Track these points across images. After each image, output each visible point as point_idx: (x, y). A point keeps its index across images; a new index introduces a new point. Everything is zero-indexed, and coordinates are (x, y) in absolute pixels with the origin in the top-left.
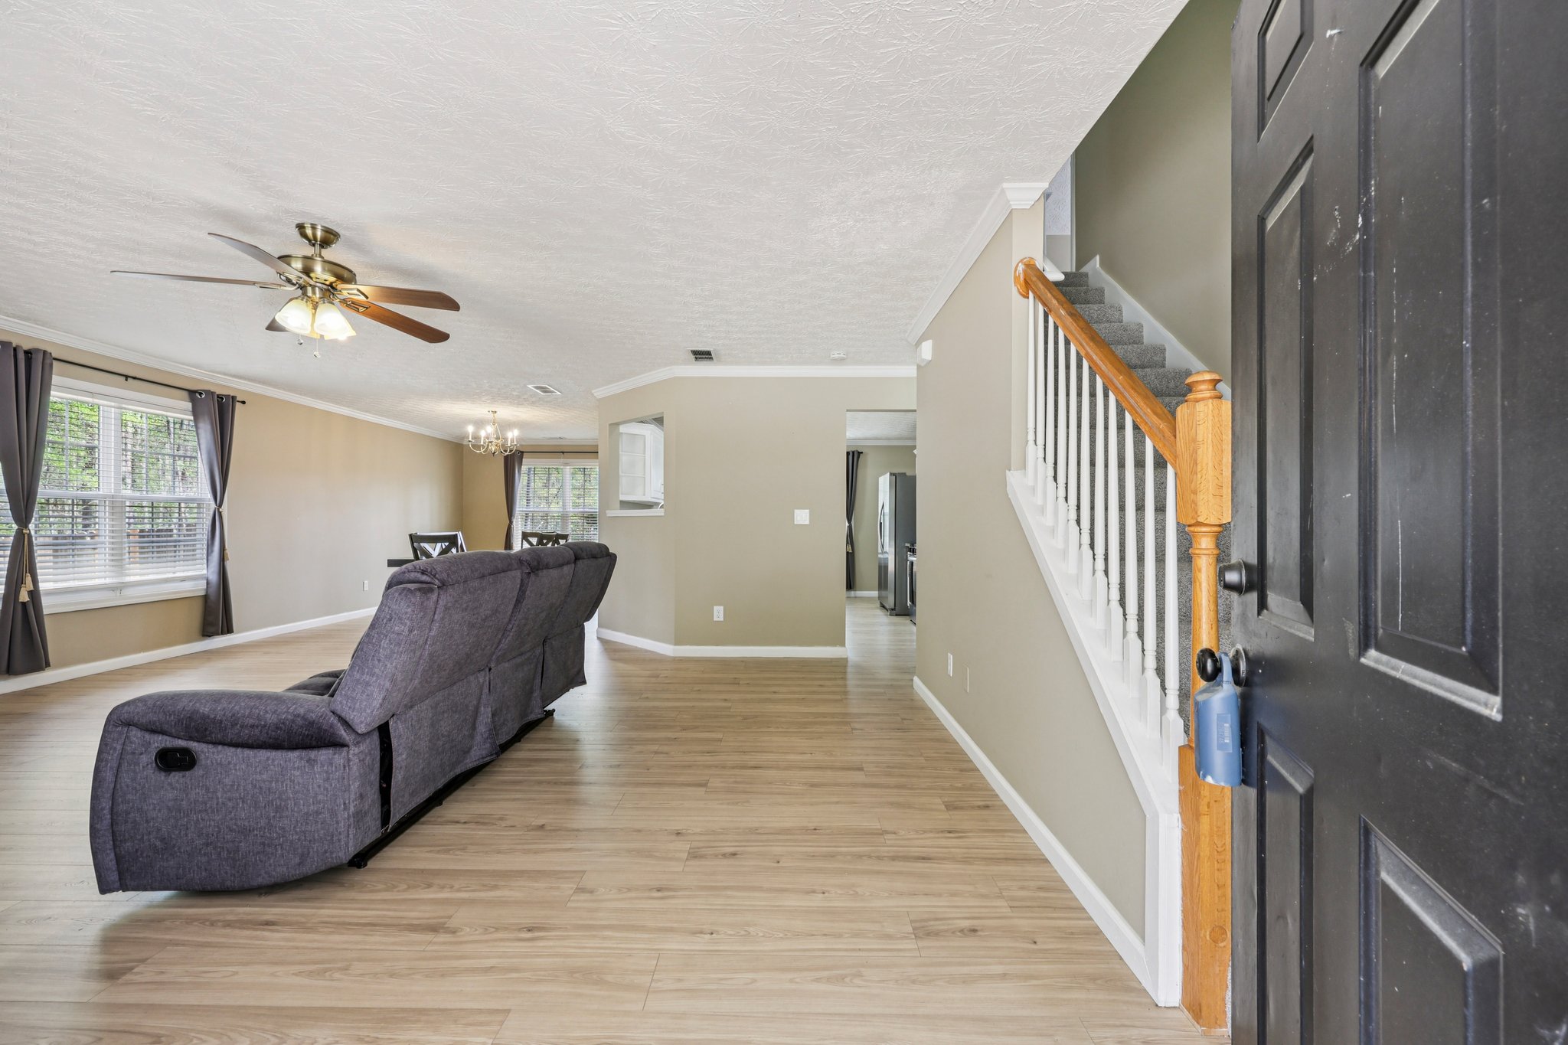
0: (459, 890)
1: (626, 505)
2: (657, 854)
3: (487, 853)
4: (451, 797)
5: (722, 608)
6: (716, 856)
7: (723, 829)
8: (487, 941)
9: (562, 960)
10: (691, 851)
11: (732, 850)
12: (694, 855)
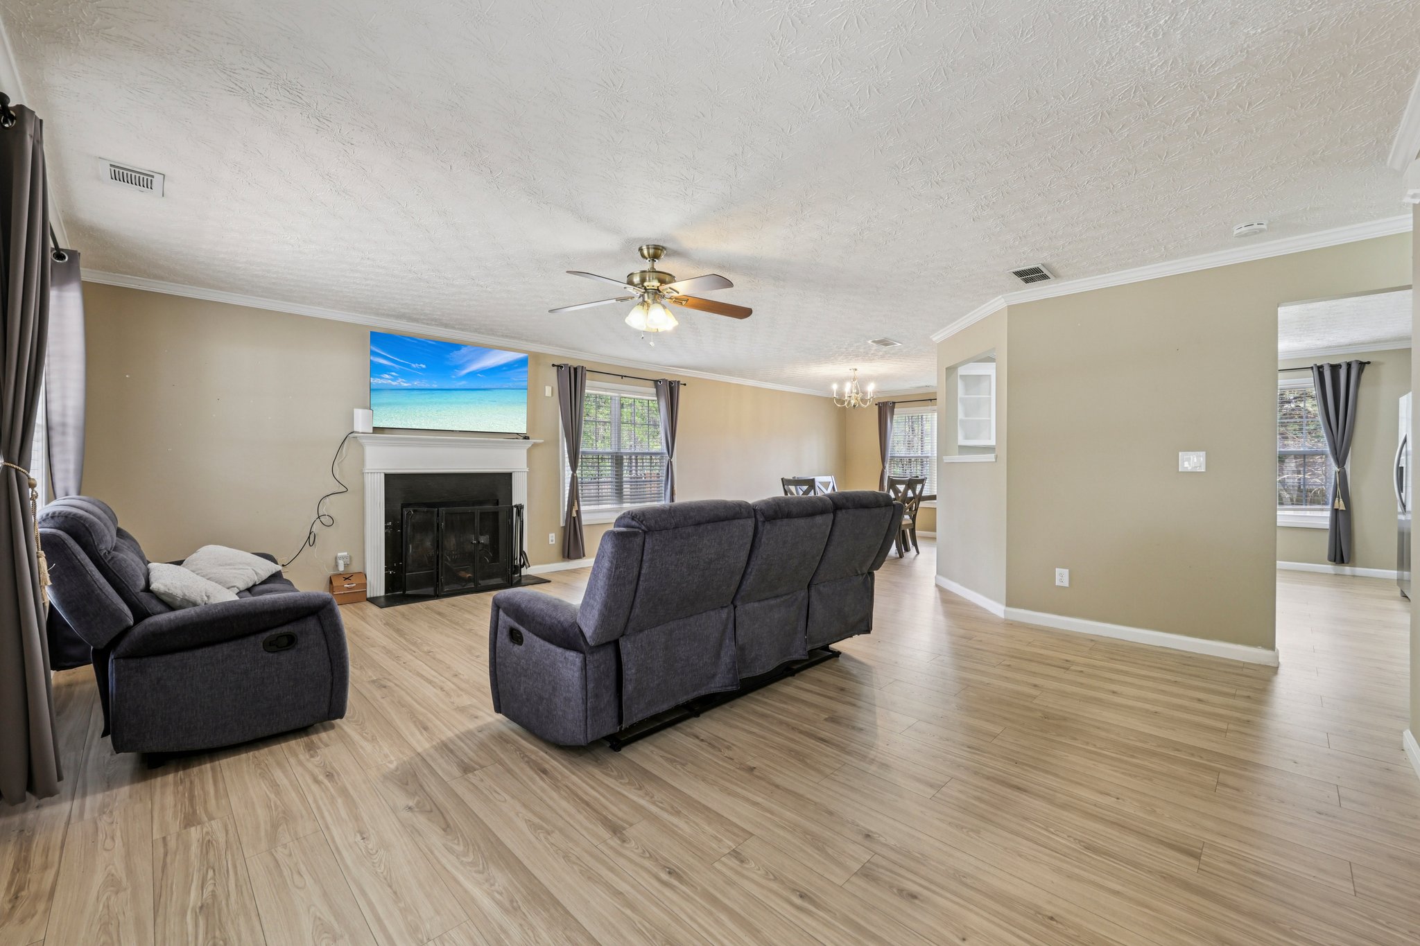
0: (654, 803)
1: (965, 449)
2: (830, 851)
3: (696, 776)
4: (707, 713)
5: (1067, 571)
6: (891, 886)
7: (922, 854)
8: (636, 864)
9: (670, 921)
10: (867, 865)
11: (915, 888)
12: (867, 873)
